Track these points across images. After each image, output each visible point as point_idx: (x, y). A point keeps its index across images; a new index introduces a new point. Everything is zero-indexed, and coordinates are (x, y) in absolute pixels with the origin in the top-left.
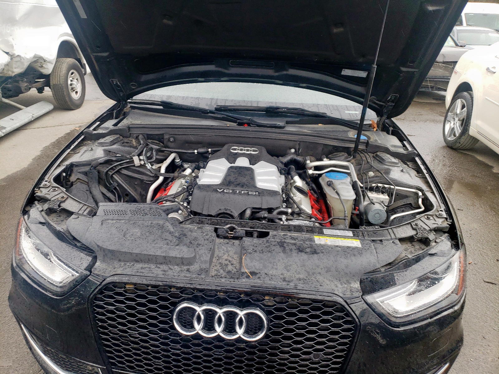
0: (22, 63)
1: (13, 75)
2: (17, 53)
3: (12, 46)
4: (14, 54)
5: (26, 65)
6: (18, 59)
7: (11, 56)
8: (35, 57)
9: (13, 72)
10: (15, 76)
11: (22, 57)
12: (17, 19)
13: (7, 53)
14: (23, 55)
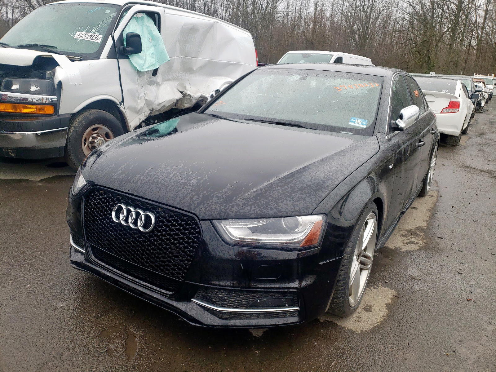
0: (191, 100)
1: (184, 108)
2: (188, 93)
3: (185, 88)
4: (186, 94)
5: (194, 102)
6: (189, 97)
7: (184, 94)
8: (201, 96)
9: (184, 106)
10: (185, 109)
11: (192, 96)
12: (195, 70)
13: (182, 92)
14: (192, 95)
